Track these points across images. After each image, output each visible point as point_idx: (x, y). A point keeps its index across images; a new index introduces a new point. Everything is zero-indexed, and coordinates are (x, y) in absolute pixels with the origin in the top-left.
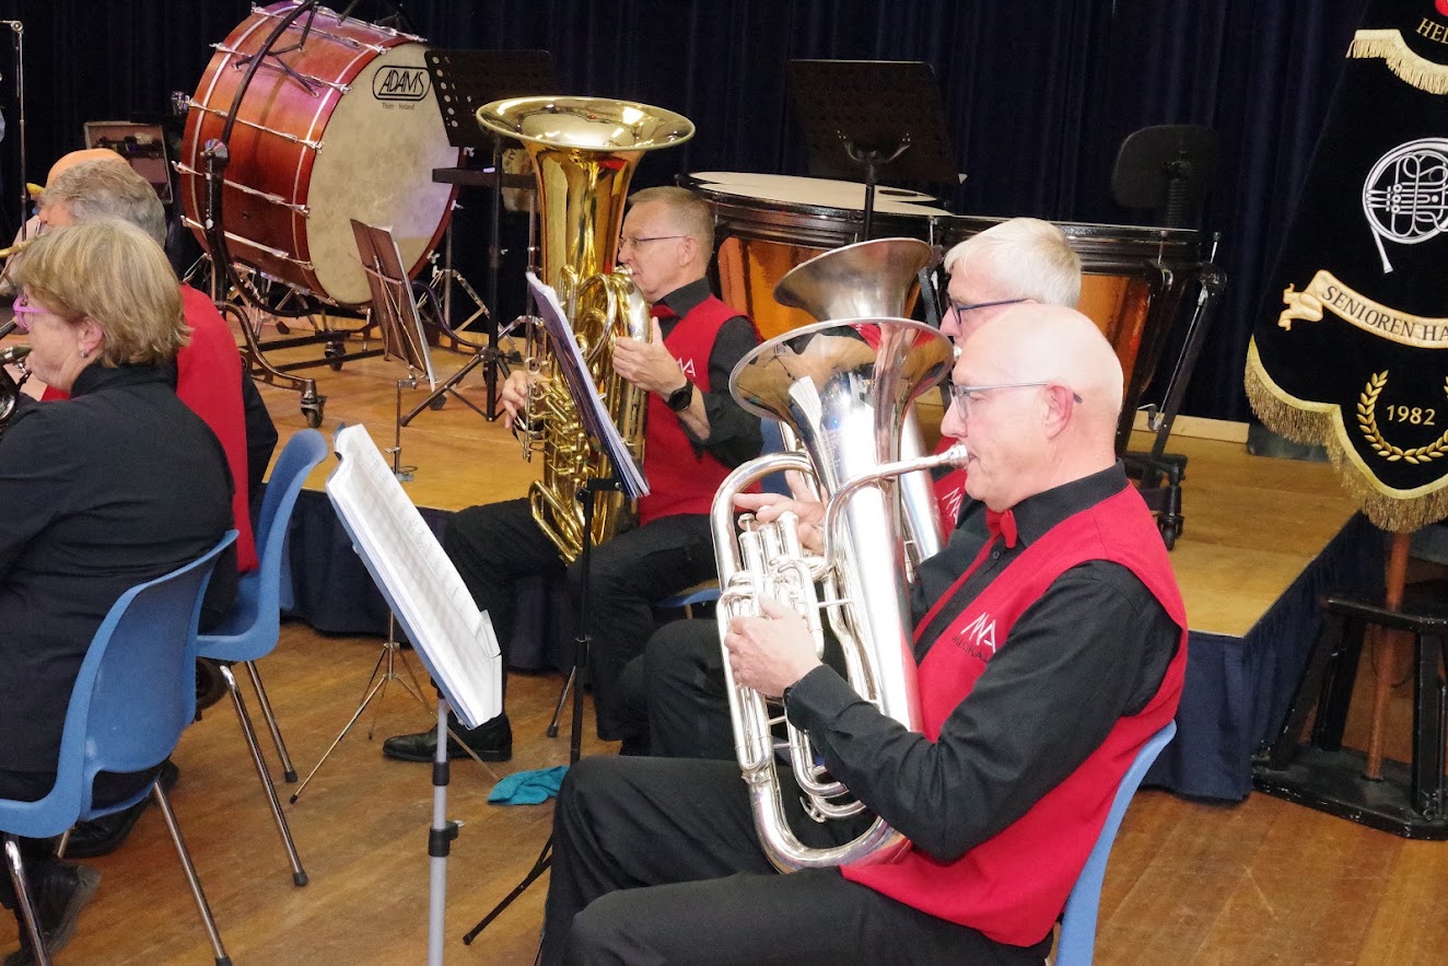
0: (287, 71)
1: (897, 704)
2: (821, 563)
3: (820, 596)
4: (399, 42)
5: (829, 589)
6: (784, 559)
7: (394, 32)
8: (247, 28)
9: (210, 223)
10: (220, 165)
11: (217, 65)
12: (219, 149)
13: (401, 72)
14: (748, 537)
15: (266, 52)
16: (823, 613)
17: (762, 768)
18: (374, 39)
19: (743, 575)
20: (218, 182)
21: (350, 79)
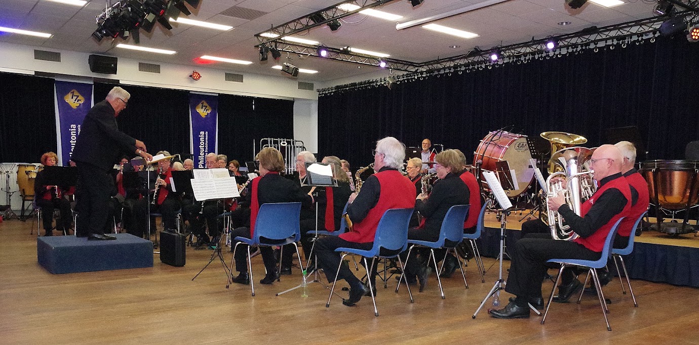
0: (496, 145)
1: (578, 213)
2: (566, 190)
3: (565, 196)
4: (522, 137)
5: (567, 195)
6: (559, 190)
7: (520, 135)
8: (488, 136)
9: (478, 178)
10: (480, 165)
11: (481, 145)
12: (480, 161)
13: (522, 144)
14: (553, 186)
15: (491, 141)
16: (566, 199)
17: (553, 225)
18: (516, 137)
19: (552, 193)
20: (480, 169)
21: (509, 145)
